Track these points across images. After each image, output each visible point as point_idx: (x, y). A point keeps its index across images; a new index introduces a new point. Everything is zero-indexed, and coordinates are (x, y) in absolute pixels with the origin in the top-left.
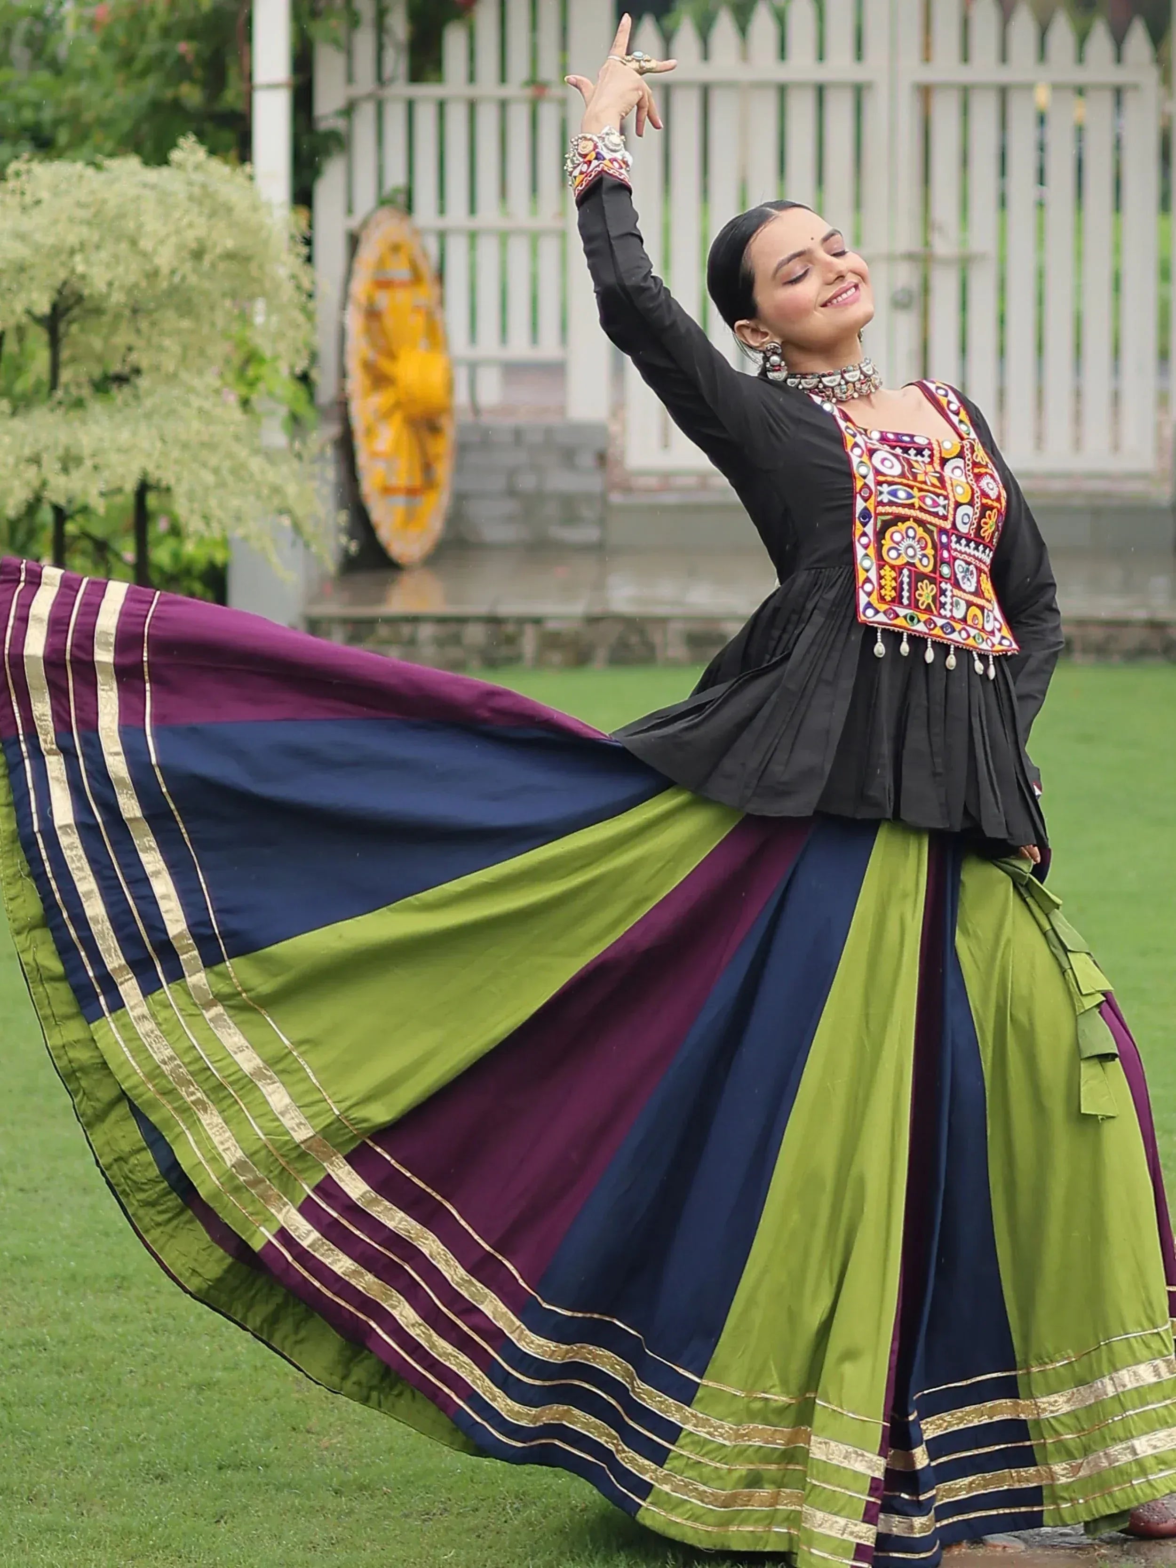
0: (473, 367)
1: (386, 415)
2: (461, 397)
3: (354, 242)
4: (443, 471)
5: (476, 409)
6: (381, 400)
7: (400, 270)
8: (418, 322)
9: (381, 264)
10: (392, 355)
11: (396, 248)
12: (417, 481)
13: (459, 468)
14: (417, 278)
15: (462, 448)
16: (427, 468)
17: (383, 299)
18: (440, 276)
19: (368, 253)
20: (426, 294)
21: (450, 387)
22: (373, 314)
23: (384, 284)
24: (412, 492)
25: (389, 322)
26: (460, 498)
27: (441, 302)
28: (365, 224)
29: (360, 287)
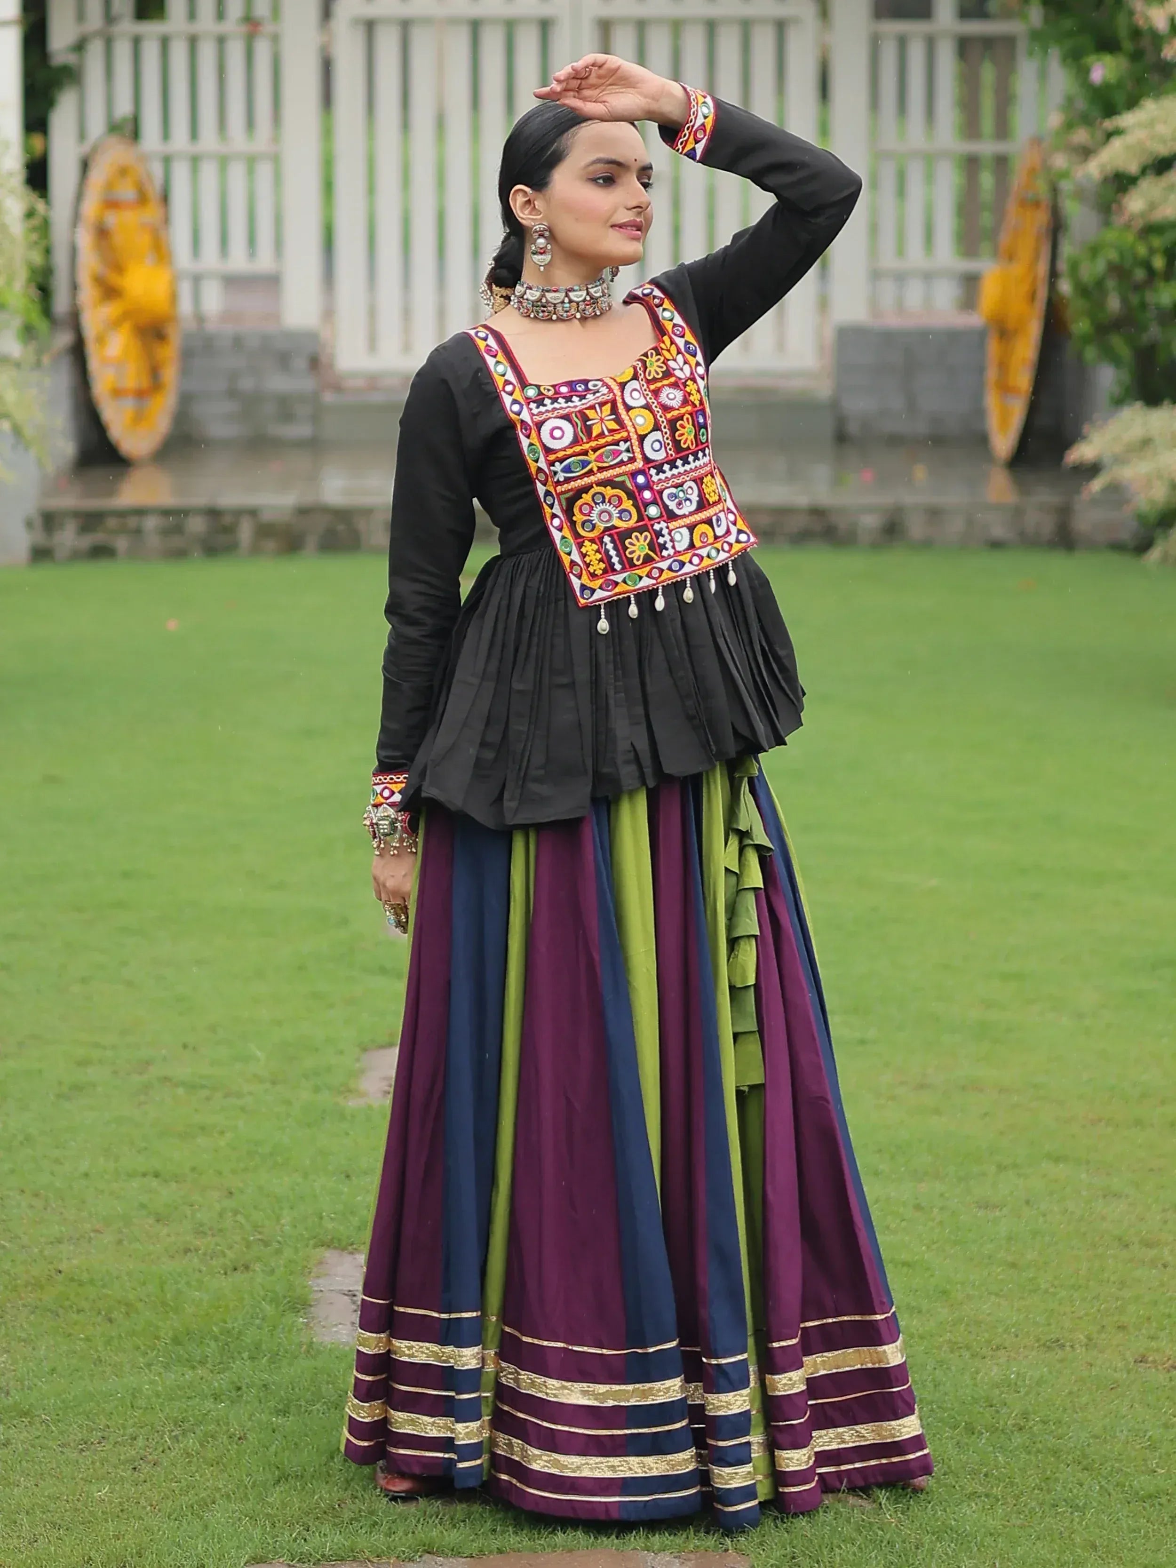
0: (197, 279)
1: (116, 324)
2: (185, 306)
3: (85, 166)
4: (170, 374)
5: (200, 318)
6: (111, 310)
7: (127, 192)
8: (145, 240)
9: (109, 186)
10: (119, 268)
11: (123, 172)
12: (145, 383)
13: (185, 371)
14: (142, 199)
15: (187, 354)
16: (154, 372)
17: (112, 219)
18: (165, 199)
19: (98, 176)
20: (152, 213)
21: (174, 297)
22: (102, 233)
23: (111, 204)
24: (141, 395)
25: (118, 239)
26: (186, 400)
27: (167, 220)
28: (95, 150)
29: (91, 207)
